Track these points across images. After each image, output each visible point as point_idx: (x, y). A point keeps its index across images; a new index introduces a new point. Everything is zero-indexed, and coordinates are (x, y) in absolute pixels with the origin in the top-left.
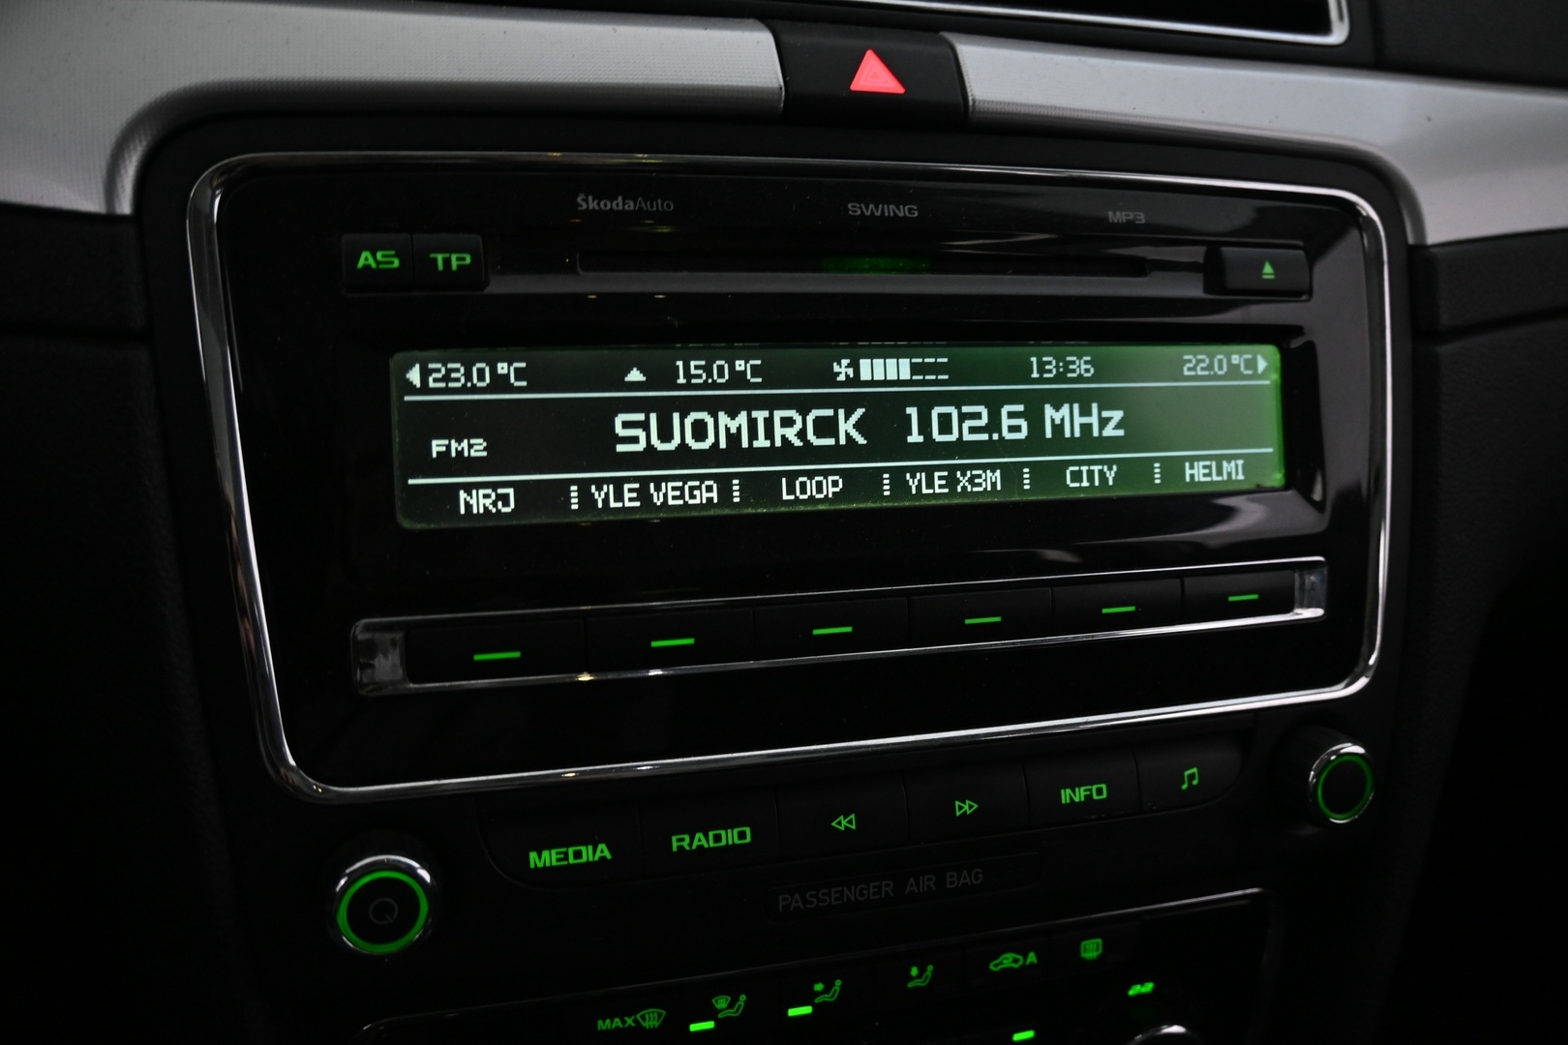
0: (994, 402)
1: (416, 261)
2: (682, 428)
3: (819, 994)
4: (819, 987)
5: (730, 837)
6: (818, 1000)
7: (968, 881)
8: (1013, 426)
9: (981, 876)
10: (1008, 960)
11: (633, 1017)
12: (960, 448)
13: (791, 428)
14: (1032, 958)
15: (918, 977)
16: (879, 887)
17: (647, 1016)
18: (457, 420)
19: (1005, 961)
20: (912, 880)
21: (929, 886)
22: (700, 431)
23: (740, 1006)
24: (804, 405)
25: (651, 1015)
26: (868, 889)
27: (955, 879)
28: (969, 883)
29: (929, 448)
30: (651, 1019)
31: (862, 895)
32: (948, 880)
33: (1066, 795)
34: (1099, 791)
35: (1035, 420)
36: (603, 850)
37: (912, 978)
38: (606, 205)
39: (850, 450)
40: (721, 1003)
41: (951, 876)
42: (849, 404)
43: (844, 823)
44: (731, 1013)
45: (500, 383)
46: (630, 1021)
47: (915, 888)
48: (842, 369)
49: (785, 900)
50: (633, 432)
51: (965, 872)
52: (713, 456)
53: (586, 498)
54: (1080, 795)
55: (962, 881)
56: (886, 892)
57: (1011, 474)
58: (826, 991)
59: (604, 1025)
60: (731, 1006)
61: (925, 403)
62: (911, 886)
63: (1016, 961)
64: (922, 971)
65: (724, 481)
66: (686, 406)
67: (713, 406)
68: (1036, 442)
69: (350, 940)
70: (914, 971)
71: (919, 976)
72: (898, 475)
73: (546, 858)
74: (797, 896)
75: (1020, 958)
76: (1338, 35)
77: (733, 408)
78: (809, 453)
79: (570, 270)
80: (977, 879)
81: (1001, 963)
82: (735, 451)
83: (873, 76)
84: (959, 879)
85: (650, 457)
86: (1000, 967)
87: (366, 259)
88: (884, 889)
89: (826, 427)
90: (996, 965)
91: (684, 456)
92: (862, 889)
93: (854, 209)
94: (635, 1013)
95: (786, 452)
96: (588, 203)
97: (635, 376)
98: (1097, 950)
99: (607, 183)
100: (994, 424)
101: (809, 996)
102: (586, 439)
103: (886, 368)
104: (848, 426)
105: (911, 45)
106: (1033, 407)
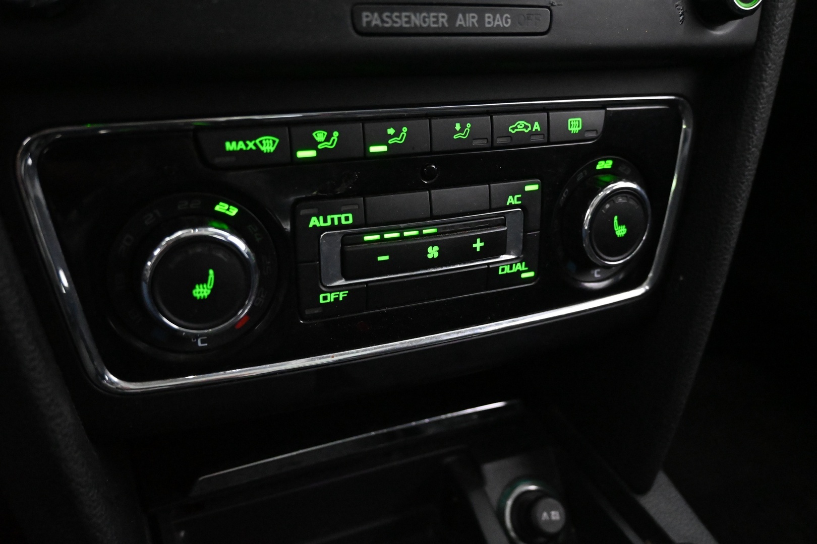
3: (391, 137)
4: (391, 131)
6: (390, 142)
7: (500, 23)
9: (509, 20)
10: (520, 126)
11: (253, 142)
14: (537, 126)
16: (436, 17)
17: (264, 142)
19: (519, 126)
20: (460, 16)
21: (473, 23)
23: (334, 140)
25: (267, 141)
26: (429, 17)
27: (491, 20)
28: (502, 26)
30: (268, 144)
31: (425, 22)
32: (487, 20)
37: (456, 132)
40: (320, 136)
41: (489, 17)
44: (327, 145)
46: (251, 145)
47: (463, 23)
49: (367, 16)
51: (498, 16)
55: (496, 23)
56: (443, 23)
58: (396, 135)
59: (230, 146)
60: (327, 139)
62: (460, 20)
63: (526, 127)
64: (463, 127)
70: (458, 127)
71: (461, 131)
74: (376, 15)
75: (529, 125)
80: (507, 23)
81: (516, 128)
84: (494, 20)
86: (516, 130)
88: (441, 20)
90: (513, 129)
92: (425, 17)
94: (255, 139)
98: (579, 127)
101: (383, 139)
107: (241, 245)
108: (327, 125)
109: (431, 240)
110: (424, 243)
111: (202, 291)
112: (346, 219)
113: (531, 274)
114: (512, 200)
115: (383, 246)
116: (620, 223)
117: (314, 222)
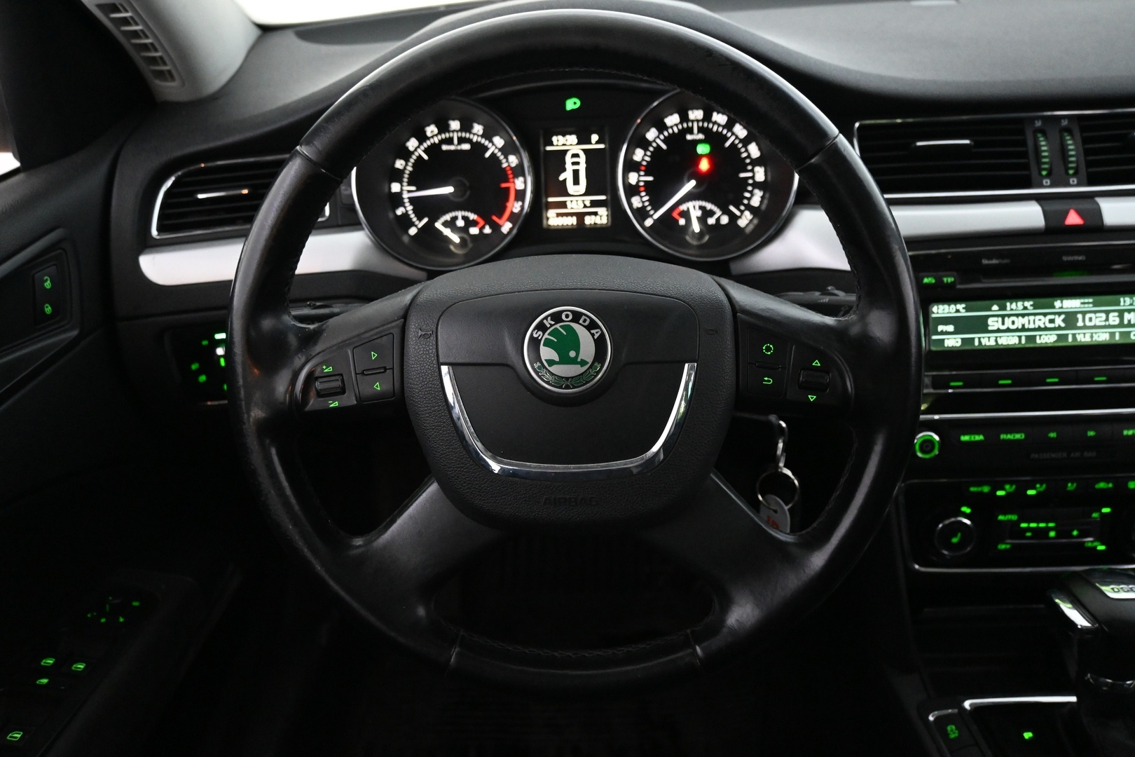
0: (1107, 313)
1: (939, 280)
2: (1008, 321)
4: (1038, 486)
5: (1018, 436)
7: (1091, 455)
8: (1114, 319)
9: (1095, 454)
10: (1102, 485)
11: (981, 488)
12: (1095, 327)
13: (1042, 321)
14: (1111, 485)
15: (1071, 486)
17: (984, 488)
18: (946, 321)
22: (1013, 323)
23: (1013, 488)
24: (1045, 315)
27: (1087, 454)
29: (1085, 327)
30: (986, 489)
32: (1085, 454)
33: (1125, 432)
35: (1121, 317)
36: (982, 435)
38: (990, 262)
39: (1059, 328)
40: (1007, 487)
42: (1059, 314)
43: (1053, 435)
44: (1010, 490)
45: (958, 311)
48: (1058, 304)
49: (1034, 455)
50: (993, 323)
51: (1090, 452)
52: (1017, 330)
53: (980, 342)
54: (1131, 432)
55: (1089, 455)
57: (1112, 334)
58: (1040, 487)
59: (972, 489)
60: (1010, 488)
61: (1084, 313)
62: (1072, 455)
65: (1020, 337)
66: (1009, 316)
67: (1017, 315)
68: (1121, 325)
69: (920, 454)
72: (1074, 335)
73: (965, 438)
74: (1037, 455)
75: (1106, 484)
77: (1023, 315)
78: (1046, 329)
79: (979, 281)
82: (1023, 329)
83: (1073, 219)
85: (998, 331)
86: (1099, 486)
87: (926, 280)
89: (1052, 321)
91: (1008, 330)
92: (1057, 454)
93: (1065, 258)
95: (1039, 329)
96: (985, 262)
97: (995, 307)
99: (990, 255)
100: (1107, 319)
101: (1036, 489)
102: (981, 326)
103: (1072, 304)
104: (1059, 321)
105: (1085, 205)
106: (1121, 314)
107: (971, 524)
108: (1011, 483)
109: (1051, 529)
110: (1048, 529)
111: (955, 540)
112: (1014, 517)
113: (1103, 548)
114: (1095, 515)
115: (1029, 529)
117: (1001, 517)
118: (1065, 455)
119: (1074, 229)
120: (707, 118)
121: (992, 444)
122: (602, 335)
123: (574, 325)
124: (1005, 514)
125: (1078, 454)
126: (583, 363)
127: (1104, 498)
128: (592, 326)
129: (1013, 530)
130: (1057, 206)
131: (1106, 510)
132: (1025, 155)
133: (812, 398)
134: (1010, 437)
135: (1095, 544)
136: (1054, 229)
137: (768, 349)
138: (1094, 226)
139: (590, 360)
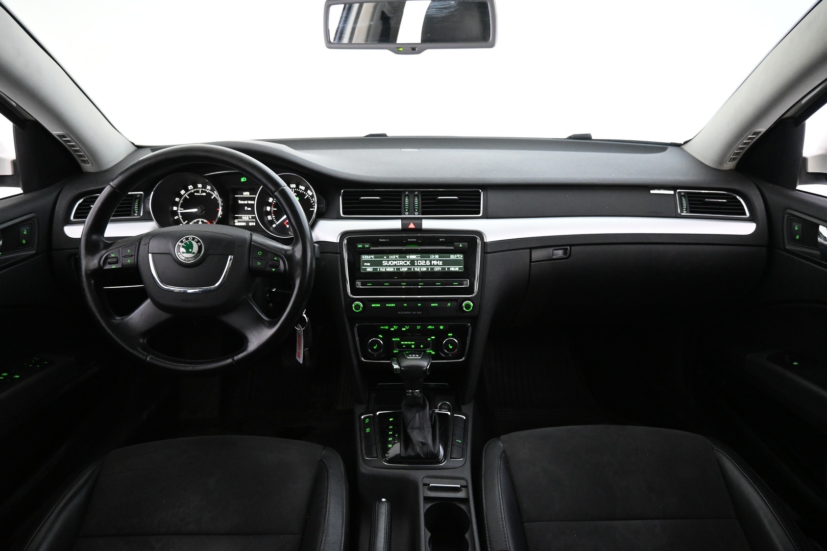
0: (426, 260)
1: (363, 246)
2: (390, 263)
5: (393, 305)
8: (428, 263)
10: (430, 327)
12: (421, 266)
13: (402, 263)
14: (433, 327)
15: (418, 327)
18: (367, 261)
22: (392, 263)
24: (403, 260)
29: (418, 265)
30: (387, 328)
33: (432, 305)
34: (436, 305)
35: (431, 262)
36: (379, 305)
38: (382, 240)
39: (408, 265)
40: (395, 327)
41: (418, 313)
42: (408, 260)
43: (405, 305)
45: (371, 258)
48: (408, 257)
50: (385, 263)
51: (420, 313)
52: (393, 266)
53: (380, 270)
54: (434, 305)
57: (428, 269)
61: (417, 260)
62: (413, 313)
65: (394, 268)
66: (390, 260)
67: (393, 260)
68: (431, 265)
69: (355, 310)
72: (414, 268)
73: (373, 305)
74: (400, 312)
76: (481, 215)
77: (395, 261)
78: (404, 266)
79: (378, 247)
82: (395, 265)
83: (412, 226)
85: (386, 266)
87: (359, 246)
89: (406, 263)
91: (390, 266)
93: (409, 240)
95: (401, 266)
96: (380, 240)
97: (385, 257)
98: (443, 328)
99: (382, 238)
100: (426, 263)
101: (405, 328)
102: (380, 264)
103: (413, 257)
104: (408, 263)
105: (417, 222)
106: (431, 261)
107: (382, 343)
108: (396, 325)
109: (413, 344)
111: (375, 347)
112: (398, 339)
113: (434, 353)
114: (429, 339)
115: (404, 344)
116: (451, 345)
117: (393, 339)
118: (410, 313)
119: (412, 230)
120: (297, 187)
121: (383, 308)
122: (201, 245)
123: (192, 241)
124: (395, 338)
125: (415, 313)
126: (194, 253)
127: (432, 332)
128: (198, 242)
129: (399, 345)
130: (406, 222)
131: (434, 337)
132: (400, 204)
133: (274, 270)
134: (390, 305)
135: (430, 351)
136: (405, 229)
137: (260, 253)
138: (419, 229)
139: (196, 253)
